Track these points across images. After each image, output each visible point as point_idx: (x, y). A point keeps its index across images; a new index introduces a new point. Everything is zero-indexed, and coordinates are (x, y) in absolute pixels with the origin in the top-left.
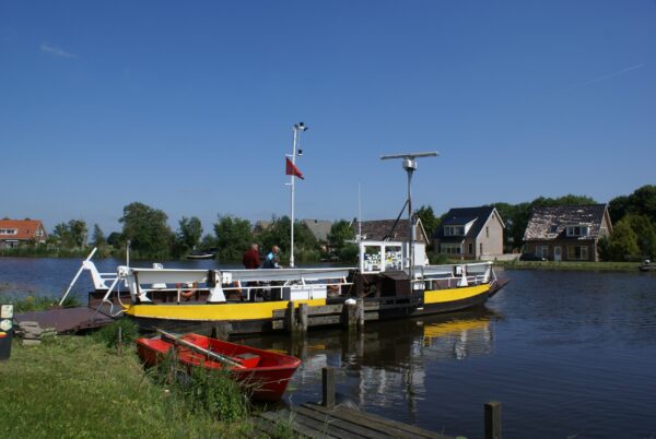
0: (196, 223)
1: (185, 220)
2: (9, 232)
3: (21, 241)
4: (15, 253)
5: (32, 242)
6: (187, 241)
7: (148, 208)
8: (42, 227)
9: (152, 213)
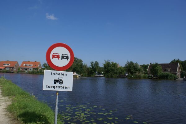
0: (97, 63)
1: (92, 62)
2: (30, 65)
3: (34, 68)
4: (33, 73)
5: (37, 69)
6: (94, 70)
7: (76, 58)
8: (40, 64)
9: (78, 60)
